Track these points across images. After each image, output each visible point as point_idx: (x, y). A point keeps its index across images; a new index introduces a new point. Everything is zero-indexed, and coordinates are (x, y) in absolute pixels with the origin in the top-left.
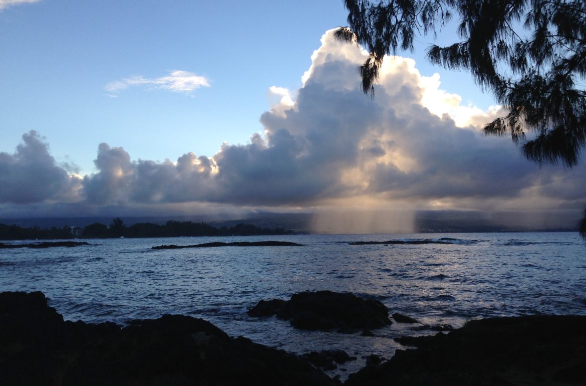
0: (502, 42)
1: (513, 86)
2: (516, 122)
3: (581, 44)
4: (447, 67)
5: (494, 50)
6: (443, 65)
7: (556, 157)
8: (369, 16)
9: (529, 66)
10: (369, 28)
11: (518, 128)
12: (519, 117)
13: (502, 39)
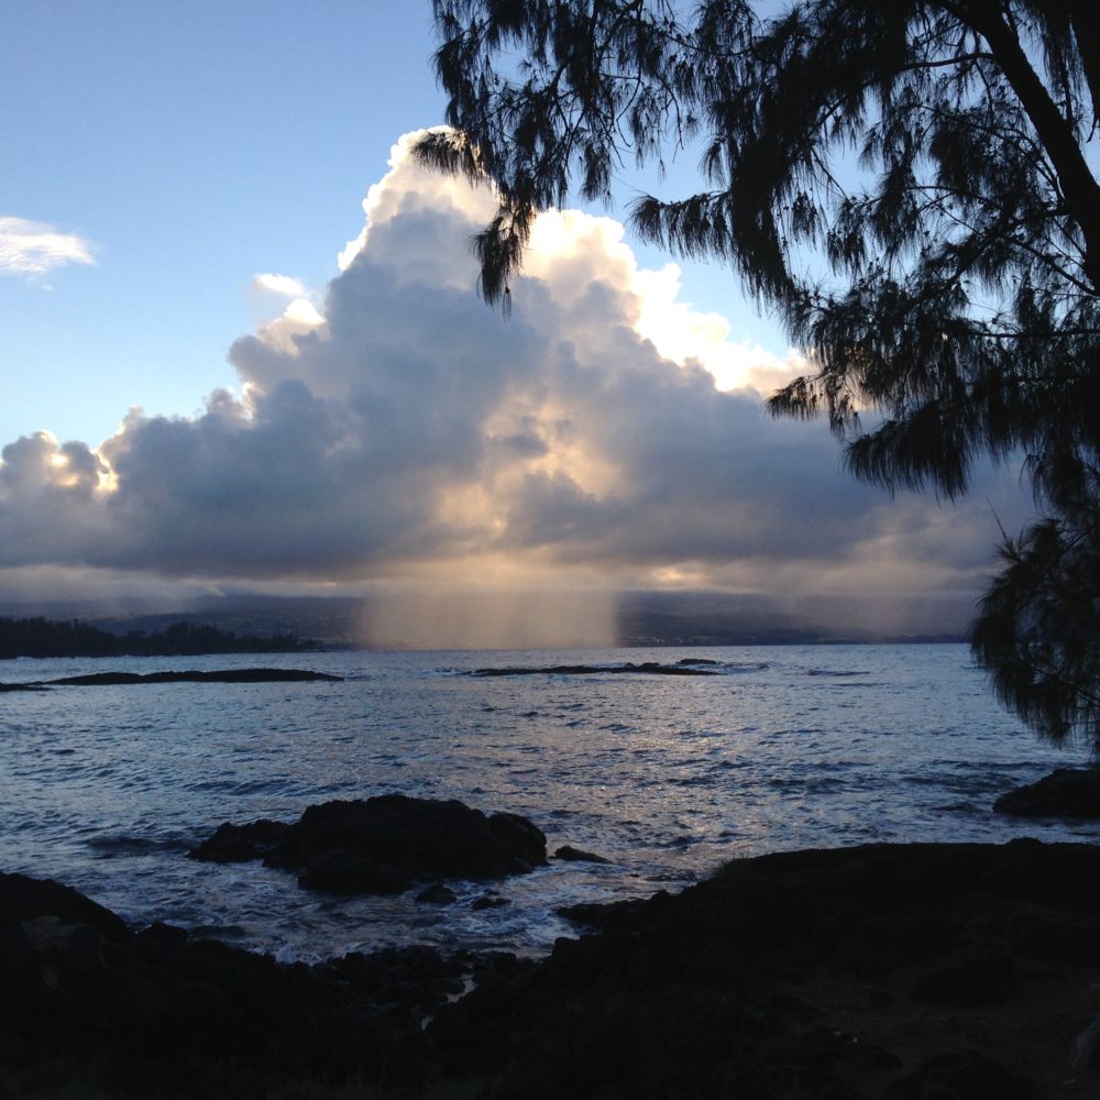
0: (802, 198)
1: (824, 304)
2: (840, 388)
3: (985, 210)
4: (677, 251)
5: (785, 217)
6: (667, 244)
7: (920, 473)
8: (499, 110)
9: (870, 258)
10: (498, 143)
11: (844, 403)
12: (847, 377)
13: (802, 192)
